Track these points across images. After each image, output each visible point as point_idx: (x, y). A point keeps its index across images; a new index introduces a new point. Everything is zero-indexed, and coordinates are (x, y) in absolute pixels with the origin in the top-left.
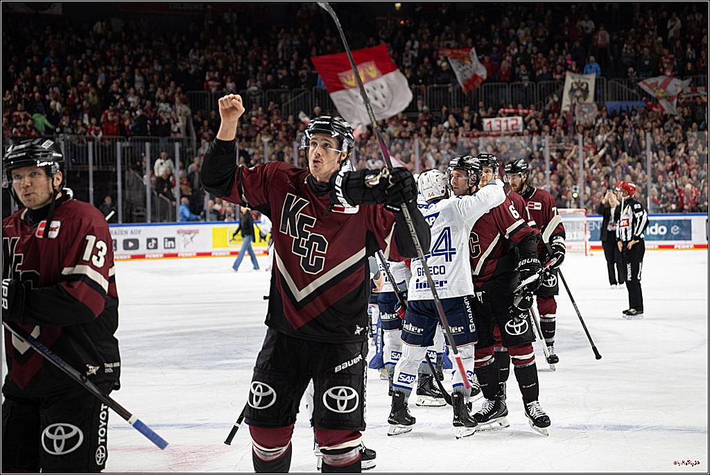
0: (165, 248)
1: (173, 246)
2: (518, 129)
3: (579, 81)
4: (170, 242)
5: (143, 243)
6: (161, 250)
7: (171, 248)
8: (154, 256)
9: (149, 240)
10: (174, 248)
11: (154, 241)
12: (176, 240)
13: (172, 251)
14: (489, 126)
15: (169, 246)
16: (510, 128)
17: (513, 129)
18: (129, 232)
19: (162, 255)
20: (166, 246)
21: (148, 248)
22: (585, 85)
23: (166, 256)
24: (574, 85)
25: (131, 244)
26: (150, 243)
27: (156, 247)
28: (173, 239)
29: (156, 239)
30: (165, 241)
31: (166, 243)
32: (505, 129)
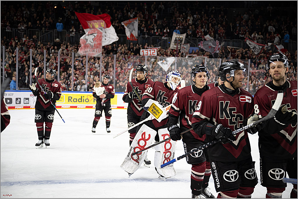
0: (24, 103)
1: (28, 103)
2: (155, 55)
3: (179, 37)
4: (26, 101)
5: (14, 100)
6: (22, 104)
7: (27, 103)
8: (19, 107)
9: (17, 99)
10: (29, 103)
11: (19, 100)
12: (30, 99)
13: (27, 105)
14: (143, 52)
15: (26, 103)
16: (152, 54)
17: (153, 54)
18: (8, 95)
19: (23, 107)
20: (25, 103)
21: (16, 103)
22: (182, 39)
23: (25, 107)
24: (177, 38)
25: (8, 101)
26: (17, 101)
27: (20, 103)
28: (28, 99)
29: (20, 99)
30: (24, 100)
31: (25, 101)
32: (150, 54)
